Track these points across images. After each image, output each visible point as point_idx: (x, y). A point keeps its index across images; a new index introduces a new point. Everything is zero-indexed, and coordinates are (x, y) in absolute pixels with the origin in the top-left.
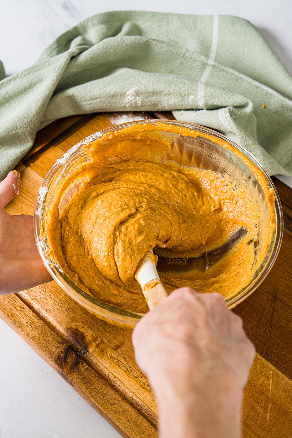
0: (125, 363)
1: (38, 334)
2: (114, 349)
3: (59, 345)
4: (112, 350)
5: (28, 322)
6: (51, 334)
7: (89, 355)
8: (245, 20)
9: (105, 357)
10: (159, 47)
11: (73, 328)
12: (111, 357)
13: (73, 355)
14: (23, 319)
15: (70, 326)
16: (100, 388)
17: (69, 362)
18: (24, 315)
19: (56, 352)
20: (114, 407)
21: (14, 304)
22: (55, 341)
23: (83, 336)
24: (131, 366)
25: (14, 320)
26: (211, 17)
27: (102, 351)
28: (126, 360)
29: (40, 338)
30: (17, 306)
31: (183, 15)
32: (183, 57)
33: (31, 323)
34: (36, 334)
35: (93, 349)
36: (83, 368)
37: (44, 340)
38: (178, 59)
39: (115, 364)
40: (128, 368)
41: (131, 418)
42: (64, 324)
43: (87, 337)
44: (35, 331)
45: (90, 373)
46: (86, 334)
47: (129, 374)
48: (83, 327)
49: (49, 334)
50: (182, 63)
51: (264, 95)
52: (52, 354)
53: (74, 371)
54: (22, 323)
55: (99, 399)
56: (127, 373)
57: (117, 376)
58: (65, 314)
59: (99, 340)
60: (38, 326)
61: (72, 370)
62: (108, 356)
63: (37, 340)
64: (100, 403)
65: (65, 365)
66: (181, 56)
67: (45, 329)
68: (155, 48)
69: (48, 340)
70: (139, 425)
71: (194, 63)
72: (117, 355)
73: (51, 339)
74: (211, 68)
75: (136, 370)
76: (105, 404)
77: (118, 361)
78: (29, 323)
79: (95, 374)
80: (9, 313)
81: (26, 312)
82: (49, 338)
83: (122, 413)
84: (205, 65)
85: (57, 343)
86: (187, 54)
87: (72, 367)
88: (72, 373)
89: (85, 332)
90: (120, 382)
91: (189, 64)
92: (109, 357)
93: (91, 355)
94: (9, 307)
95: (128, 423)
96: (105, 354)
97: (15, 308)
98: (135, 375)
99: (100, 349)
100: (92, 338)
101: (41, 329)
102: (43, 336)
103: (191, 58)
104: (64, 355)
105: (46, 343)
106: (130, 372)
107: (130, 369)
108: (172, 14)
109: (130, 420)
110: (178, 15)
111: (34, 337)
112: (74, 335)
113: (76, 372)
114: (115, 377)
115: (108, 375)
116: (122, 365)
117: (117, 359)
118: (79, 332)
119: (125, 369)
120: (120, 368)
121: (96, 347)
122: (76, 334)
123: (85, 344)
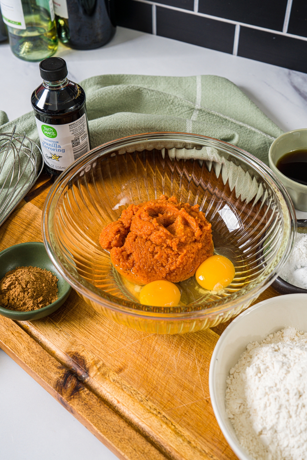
0: (129, 387)
1: (36, 360)
2: (117, 372)
3: (58, 370)
4: (115, 373)
6: (50, 360)
7: (90, 380)
8: (224, 78)
9: (108, 381)
11: (73, 352)
12: (114, 380)
13: (73, 380)
14: (20, 345)
15: (70, 351)
16: (103, 414)
17: (69, 387)
18: (22, 341)
19: (55, 378)
20: (119, 435)
21: (11, 330)
22: (54, 366)
23: (83, 360)
24: (136, 389)
25: (10, 346)
26: (194, 78)
27: (104, 375)
28: (129, 383)
29: (38, 364)
30: (14, 332)
32: (172, 104)
34: (34, 360)
35: (94, 373)
36: (84, 393)
37: (43, 366)
39: (118, 387)
40: (132, 392)
41: (138, 447)
42: (64, 348)
43: (87, 360)
44: (33, 357)
45: (91, 399)
46: (87, 358)
47: (134, 398)
48: (83, 351)
49: (48, 359)
51: (248, 134)
52: (50, 380)
53: (74, 397)
54: (19, 349)
55: (102, 426)
56: (131, 397)
57: (120, 400)
58: (64, 338)
59: (101, 363)
60: (36, 351)
61: (72, 397)
62: (111, 379)
63: (35, 366)
64: (103, 431)
65: (65, 391)
66: (170, 103)
67: (44, 354)
68: (146, 96)
69: (46, 366)
70: (146, 454)
71: (182, 109)
72: (120, 378)
73: (49, 364)
74: (198, 112)
75: (141, 394)
76: (109, 432)
77: (121, 385)
78: (27, 349)
79: (97, 400)
80: (6, 340)
81: (23, 338)
82: (47, 363)
83: (127, 441)
84: (192, 110)
85: (56, 368)
86: (176, 100)
87: (72, 393)
88: (72, 399)
89: (85, 355)
90: (124, 407)
91: (177, 110)
92: (112, 381)
93: (93, 380)
94: (6, 333)
95: (134, 452)
96: (108, 378)
97: (13, 334)
98: (140, 398)
99: (102, 372)
100: (93, 361)
101: (39, 354)
102: (42, 361)
104: (63, 381)
105: (44, 368)
106: (135, 396)
107: (135, 392)
108: (159, 76)
109: (136, 449)
111: (31, 363)
112: (74, 359)
113: (76, 398)
114: (118, 402)
115: (111, 400)
116: (125, 388)
117: (120, 382)
118: (79, 355)
119: (130, 393)
120: (124, 392)
121: (97, 371)
122: (76, 358)
123: (85, 368)
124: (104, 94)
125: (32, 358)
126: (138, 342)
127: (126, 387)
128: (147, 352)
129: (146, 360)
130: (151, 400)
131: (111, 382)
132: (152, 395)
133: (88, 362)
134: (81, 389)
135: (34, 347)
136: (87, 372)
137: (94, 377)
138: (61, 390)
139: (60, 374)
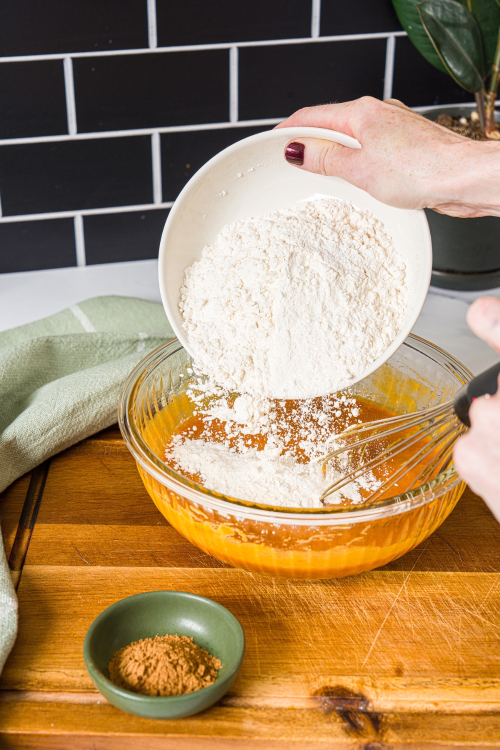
0: (430, 681)
1: (286, 726)
2: (398, 676)
3: (328, 718)
4: (397, 678)
5: (255, 722)
6: (302, 714)
7: (376, 705)
9: (399, 691)
10: (65, 343)
11: (320, 690)
12: (405, 685)
14: (243, 724)
15: (314, 691)
16: (437, 724)
17: (365, 725)
19: (335, 727)
20: (480, 731)
22: (318, 718)
23: (343, 689)
24: (441, 678)
27: (386, 688)
28: (428, 677)
31: (26, 326)
32: (101, 346)
33: (259, 721)
34: (283, 727)
35: (374, 693)
37: (302, 726)
38: (96, 352)
39: (419, 689)
40: (440, 682)
42: (302, 693)
43: (349, 686)
44: (276, 725)
46: (345, 684)
47: (449, 687)
48: (330, 680)
49: (300, 716)
50: (103, 355)
52: (333, 733)
53: (383, 731)
55: (452, 735)
56: (445, 688)
57: (437, 700)
58: (291, 683)
60: (274, 718)
61: (380, 731)
62: (400, 686)
65: (365, 732)
66: (98, 345)
67: (287, 714)
68: (59, 347)
69: (307, 723)
71: (119, 349)
72: (408, 679)
73: (308, 719)
74: (144, 345)
75: (451, 678)
77: (419, 684)
78: (258, 723)
80: (217, 731)
82: (304, 720)
83: (496, 730)
84: (135, 345)
85: (323, 718)
86: (107, 338)
87: (376, 729)
88: (384, 733)
89: (340, 683)
90: (448, 704)
91: (112, 353)
92: (404, 687)
93: (379, 702)
96: (395, 688)
98: (456, 683)
99: (382, 686)
100: (357, 683)
101: (281, 718)
102: (294, 723)
103: (113, 343)
104: (348, 724)
105: (308, 728)
106: (447, 684)
107: (443, 681)
108: (10, 330)
110: (19, 327)
111: (284, 732)
112: (330, 696)
113: (387, 730)
114: (436, 704)
115: (424, 708)
116: (427, 684)
117: (414, 683)
118: (332, 688)
119: (438, 686)
120: (431, 688)
121: (374, 689)
122: (332, 693)
123: (356, 695)
124: (10, 363)
125: (279, 727)
126: (381, 632)
128: (405, 636)
129: (414, 644)
130: (470, 677)
131: (403, 689)
132: (464, 672)
133: (351, 687)
134: (380, 717)
135: (264, 715)
136: (363, 699)
137: (377, 697)
138: (359, 733)
139: (335, 721)
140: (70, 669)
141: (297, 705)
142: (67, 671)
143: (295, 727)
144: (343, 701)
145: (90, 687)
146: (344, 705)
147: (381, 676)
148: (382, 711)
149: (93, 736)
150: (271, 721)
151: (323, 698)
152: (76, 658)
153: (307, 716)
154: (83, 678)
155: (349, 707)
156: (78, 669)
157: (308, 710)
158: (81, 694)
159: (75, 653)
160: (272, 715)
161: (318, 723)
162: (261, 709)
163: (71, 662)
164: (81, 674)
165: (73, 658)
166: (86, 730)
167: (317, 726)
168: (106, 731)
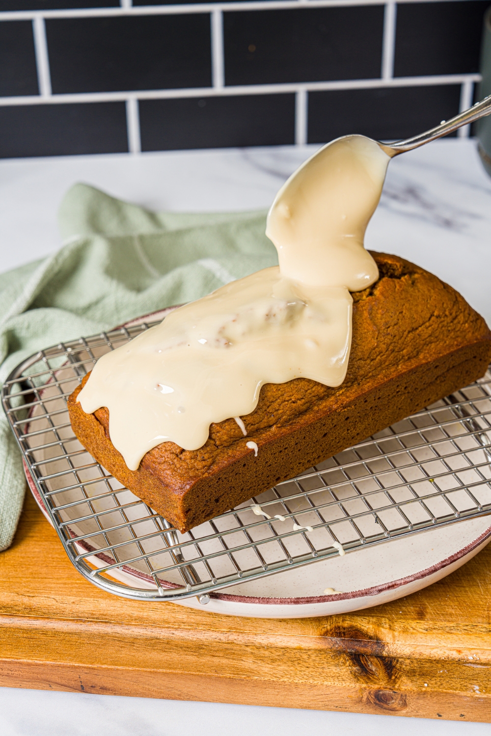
0: (455, 626)
1: (289, 666)
2: (419, 619)
3: (337, 661)
4: (418, 621)
5: (256, 661)
6: (309, 655)
7: (392, 649)
9: (419, 635)
11: (331, 630)
13: (372, 659)
14: (242, 662)
15: (324, 630)
16: (457, 673)
17: (376, 670)
18: (239, 656)
19: (343, 671)
21: (206, 653)
22: (325, 659)
23: (356, 630)
24: (467, 624)
25: (230, 672)
27: (405, 631)
28: (453, 621)
30: (215, 654)
33: (260, 660)
34: (286, 668)
35: (391, 636)
36: (404, 665)
37: (307, 667)
39: (441, 634)
40: (465, 628)
42: (311, 632)
43: (363, 628)
44: (279, 665)
45: (422, 666)
46: (359, 625)
47: (476, 633)
48: (343, 620)
49: (305, 657)
52: (340, 677)
53: (396, 677)
54: (247, 668)
56: (471, 635)
57: (461, 646)
59: (385, 620)
60: (277, 657)
61: (393, 678)
62: (421, 630)
63: (296, 674)
65: (376, 678)
67: (292, 654)
69: (312, 665)
72: (431, 622)
73: (314, 661)
75: (478, 624)
77: (442, 629)
78: (259, 662)
79: (431, 662)
80: (213, 668)
81: (236, 652)
82: (309, 661)
85: (331, 660)
87: (388, 674)
88: (397, 680)
89: (354, 624)
90: (475, 650)
92: (425, 631)
93: (395, 646)
94: (203, 661)
96: (415, 631)
97: (213, 656)
98: (484, 630)
99: (400, 629)
100: (373, 624)
101: (284, 658)
102: (299, 663)
104: (358, 668)
105: (313, 670)
106: (473, 630)
107: (469, 627)
111: (287, 673)
112: (342, 637)
113: (400, 676)
114: (459, 652)
115: (445, 655)
116: (451, 630)
117: (437, 627)
118: (344, 629)
119: (463, 632)
120: (455, 634)
121: (391, 632)
122: (344, 633)
123: (371, 638)
125: (282, 668)
127: (452, 628)
131: (424, 633)
133: (366, 629)
134: (394, 663)
135: (267, 653)
136: (378, 641)
137: (394, 641)
138: (369, 678)
139: (344, 664)
140: (61, 595)
141: (304, 645)
142: (57, 597)
143: (299, 668)
144: (356, 643)
145: (80, 615)
146: (357, 647)
147: (400, 618)
148: (398, 656)
149: (79, 667)
150: (273, 661)
151: (334, 639)
152: (68, 584)
153: (313, 657)
154: (73, 605)
155: (362, 650)
156: (70, 596)
157: (316, 650)
158: (70, 622)
159: (68, 578)
160: (275, 655)
161: (325, 665)
162: (263, 647)
163: (62, 588)
164: (72, 601)
165: (65, 584)
166: (72, 660)
167: (323, 668)
168: (92, 663)
